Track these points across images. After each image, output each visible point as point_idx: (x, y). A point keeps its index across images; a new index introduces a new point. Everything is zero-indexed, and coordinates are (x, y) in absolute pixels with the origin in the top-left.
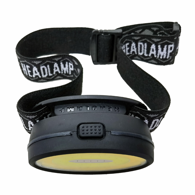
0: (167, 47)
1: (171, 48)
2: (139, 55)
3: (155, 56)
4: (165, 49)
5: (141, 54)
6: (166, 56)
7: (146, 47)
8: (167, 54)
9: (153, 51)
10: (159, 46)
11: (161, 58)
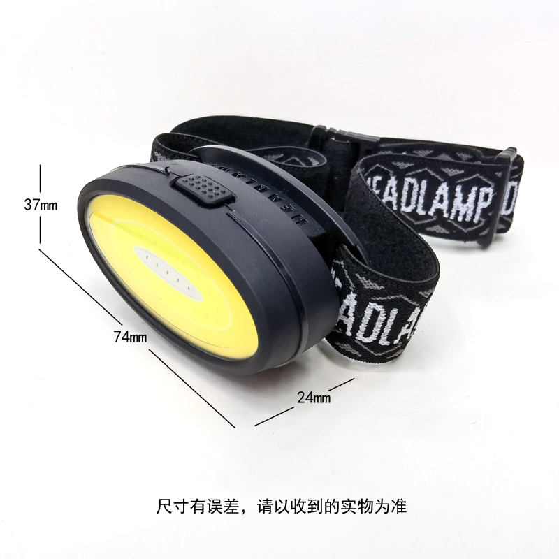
0: (478, 193)
1: (486, 197)
2: (404, 212)
3: (446, 215)
4: (472, 196)
5: (409, 209)
6: (473, 217)
7: (423, 192)
8: (475, 211)
9: (441, 201)
10: (459, 189)
11: (460, 219)
